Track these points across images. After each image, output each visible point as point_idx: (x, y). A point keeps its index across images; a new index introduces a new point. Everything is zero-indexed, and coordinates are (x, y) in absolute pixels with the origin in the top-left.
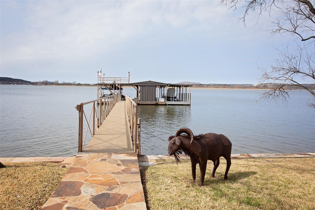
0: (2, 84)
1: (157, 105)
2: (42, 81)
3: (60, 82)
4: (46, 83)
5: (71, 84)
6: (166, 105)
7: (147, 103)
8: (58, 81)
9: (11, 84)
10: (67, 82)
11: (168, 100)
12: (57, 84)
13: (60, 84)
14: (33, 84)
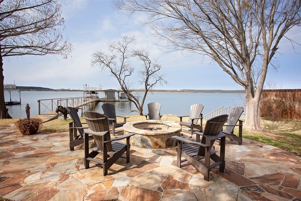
0: (37, 91)
1: (115, 101)
2: (60, 89)
3: (71, 90)
4: (63, 90)
5: (77, 91)
6: (119, 101)
7: (110, 100)
8: (70, 89)
9: (42, 91)
10: (75, 89)
11: (121, 99)
12: (69, 90)
13: (71, 91)
14: (55, 90)
